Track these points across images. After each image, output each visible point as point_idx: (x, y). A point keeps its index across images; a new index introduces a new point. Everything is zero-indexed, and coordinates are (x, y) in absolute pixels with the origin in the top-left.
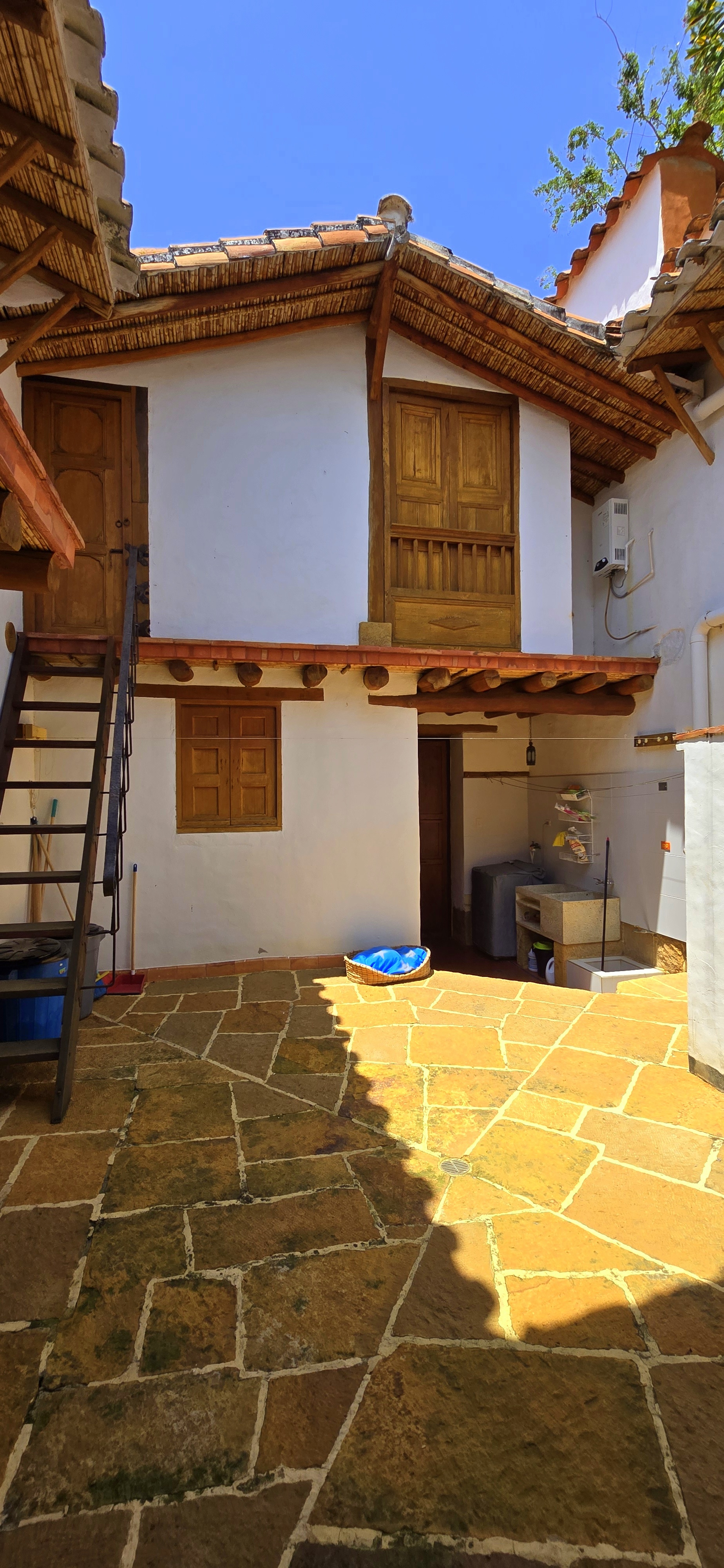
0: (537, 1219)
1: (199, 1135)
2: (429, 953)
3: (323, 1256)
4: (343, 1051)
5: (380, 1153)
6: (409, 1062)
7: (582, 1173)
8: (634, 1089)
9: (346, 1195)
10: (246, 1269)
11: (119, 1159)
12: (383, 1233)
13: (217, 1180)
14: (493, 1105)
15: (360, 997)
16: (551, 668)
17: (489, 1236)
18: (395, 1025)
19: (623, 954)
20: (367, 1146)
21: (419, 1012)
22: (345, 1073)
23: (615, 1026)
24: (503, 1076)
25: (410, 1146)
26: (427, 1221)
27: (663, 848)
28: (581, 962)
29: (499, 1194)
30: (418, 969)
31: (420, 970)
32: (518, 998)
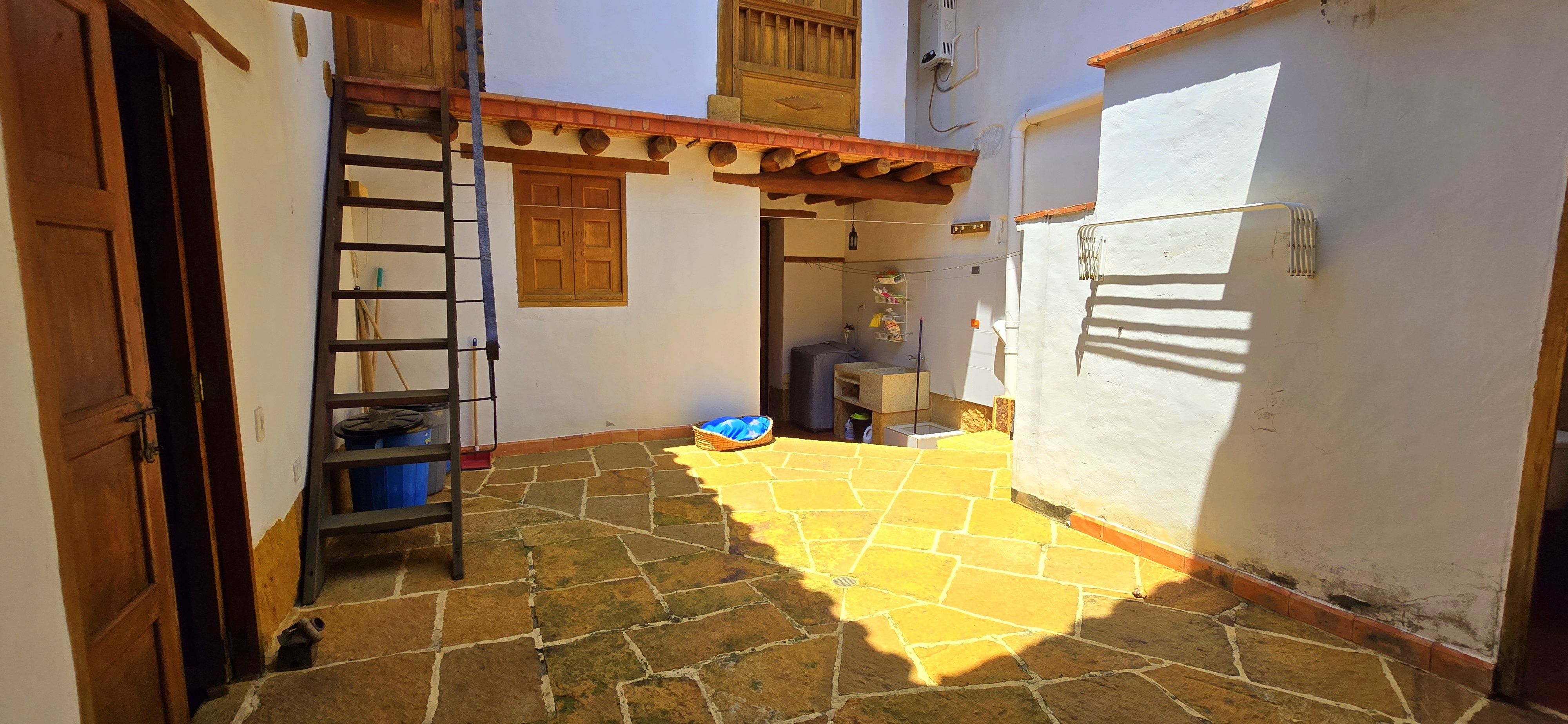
0: (924, 610)
1: (608, 578)
2: (771, 421)
3: (760, 652)
4: (716, 505)
5: (777, 577)
6: (778, 509)
7: (948, 576)
8: (972, 516)
9: (761, 609)
10: (699, 668)
11: (539, 601)
12: (803, 631)
13: (641, 608)
14: (862, 536)
15: (714, 461)
16: (886, 155)
17: (891, 624)
18: (755, 482)
19: (931, 421)
20: (765, 574)
21: (773, 470)
22: (724, 521)
23: (943, 473)
24: (863, 515)
25: (801, 571)
26: (837, 620)
27: (972, 325)
28: (897, 428)
29: (887, 596)
30: (763, 435)
31: (765, 437)
32: (856, 456)
